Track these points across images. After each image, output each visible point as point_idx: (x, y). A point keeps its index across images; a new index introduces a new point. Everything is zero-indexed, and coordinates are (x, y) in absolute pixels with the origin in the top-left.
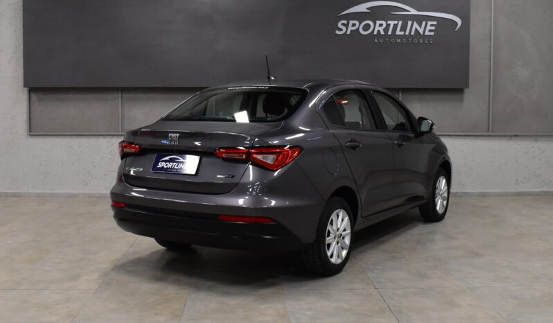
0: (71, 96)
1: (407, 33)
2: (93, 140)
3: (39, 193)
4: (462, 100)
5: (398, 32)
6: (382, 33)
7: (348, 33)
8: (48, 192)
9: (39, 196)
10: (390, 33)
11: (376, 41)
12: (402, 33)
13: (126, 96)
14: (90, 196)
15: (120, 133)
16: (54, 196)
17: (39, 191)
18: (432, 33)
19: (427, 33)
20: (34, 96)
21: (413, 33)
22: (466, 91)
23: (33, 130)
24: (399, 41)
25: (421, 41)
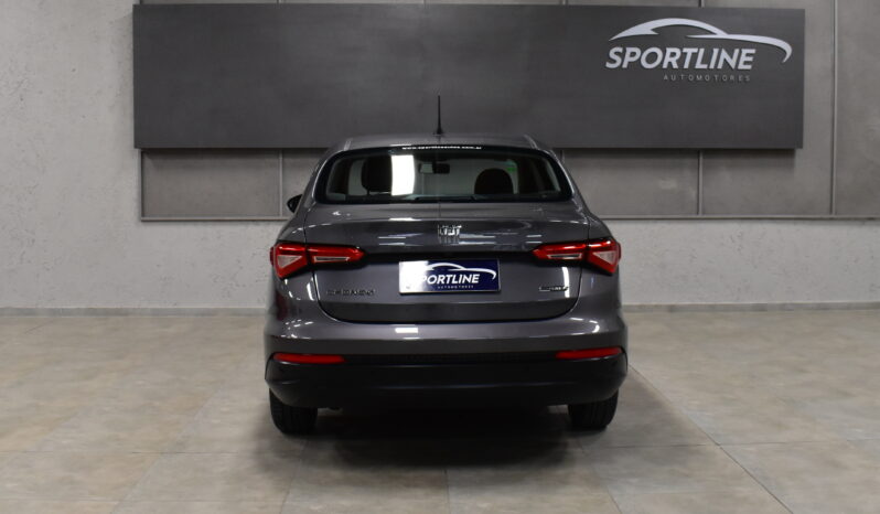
0: (207, 162)
1: (712, 66)
2: (238, 229)
3: (158, 310)
4: (791, 166)
5: (699, 65)
6: (675, 66)
7: (625, 66)
8: (170, 307)
9: (156, 313)
10: (686, 66)
11: (666, 78)
12: (705, 66)
13: (289, 161)
14: (236, 313)
15: (280, 218)
16: (179, 313)
17: (157, 306)
18: (749, 67)
19: (741, 66)
20: (148, 161)
21: (720, 66)
22: (799, 152)
23: (147, 214)
24: (699, 78)
25: (732, 77)
